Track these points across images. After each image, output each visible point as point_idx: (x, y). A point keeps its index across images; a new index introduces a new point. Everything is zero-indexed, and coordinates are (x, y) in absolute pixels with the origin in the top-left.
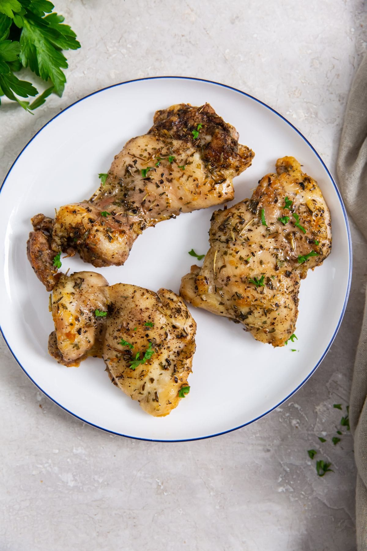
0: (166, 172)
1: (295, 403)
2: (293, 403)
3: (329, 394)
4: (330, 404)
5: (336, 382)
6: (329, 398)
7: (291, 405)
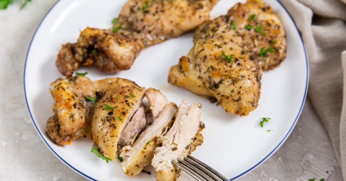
0: (160, 7)
1: (275, 179)
2: (273, 178)
3: (304, 171)
4: (305, 178)
5: (308, 161)
6: (304, 174)
7: (272, 180)
